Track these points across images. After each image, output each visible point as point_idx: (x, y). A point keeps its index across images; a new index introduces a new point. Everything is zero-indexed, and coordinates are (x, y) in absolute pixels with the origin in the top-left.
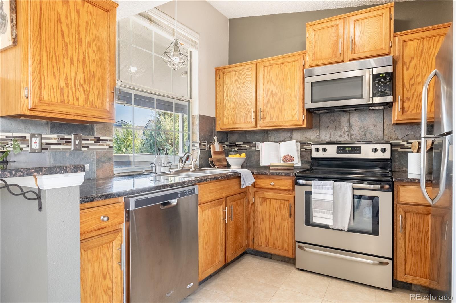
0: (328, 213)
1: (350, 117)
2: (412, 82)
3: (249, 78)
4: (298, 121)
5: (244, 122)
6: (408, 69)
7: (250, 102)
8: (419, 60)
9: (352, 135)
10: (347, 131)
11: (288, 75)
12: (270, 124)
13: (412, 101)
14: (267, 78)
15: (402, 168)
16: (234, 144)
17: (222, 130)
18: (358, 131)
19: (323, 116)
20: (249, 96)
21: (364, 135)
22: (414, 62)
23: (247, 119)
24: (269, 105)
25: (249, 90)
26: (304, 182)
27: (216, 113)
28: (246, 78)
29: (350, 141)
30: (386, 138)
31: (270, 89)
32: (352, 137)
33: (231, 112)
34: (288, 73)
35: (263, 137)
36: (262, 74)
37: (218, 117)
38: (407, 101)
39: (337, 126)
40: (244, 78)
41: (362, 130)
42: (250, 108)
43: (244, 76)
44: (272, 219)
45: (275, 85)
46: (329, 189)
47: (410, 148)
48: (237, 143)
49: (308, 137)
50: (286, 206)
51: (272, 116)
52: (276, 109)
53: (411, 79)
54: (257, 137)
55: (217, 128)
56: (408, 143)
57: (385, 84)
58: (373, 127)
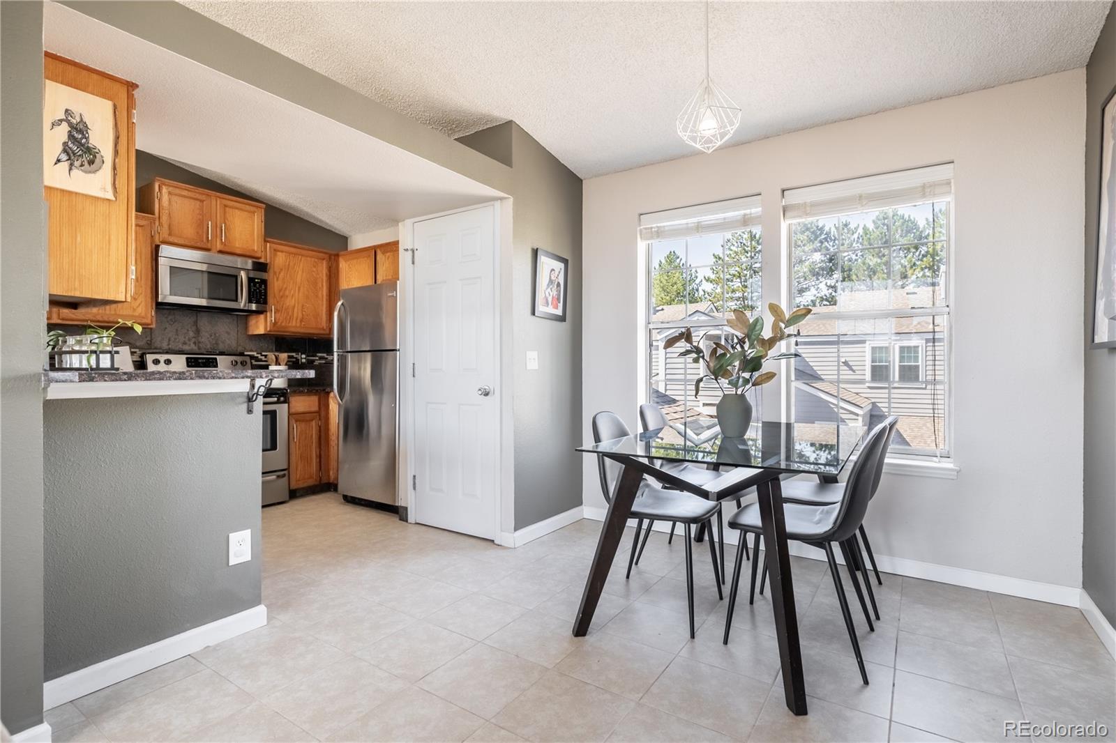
1: (195, 318)
2: (281, 294)
4: (144, 318)
6: (277, 279)
8: (287, 274)
9: (199, 342)
10: (194, 337)
13: (281, 313)
18: (208, 338)
21: (215, 344)
22: (282, 274)
29: (198, 351)
30: (240, 349)
32: (200, 345)
38: (277, 312)
41: (213, 337)
53: (280, 291)
56: (262, 355)
57: (260, 291)
58: (226, 335)
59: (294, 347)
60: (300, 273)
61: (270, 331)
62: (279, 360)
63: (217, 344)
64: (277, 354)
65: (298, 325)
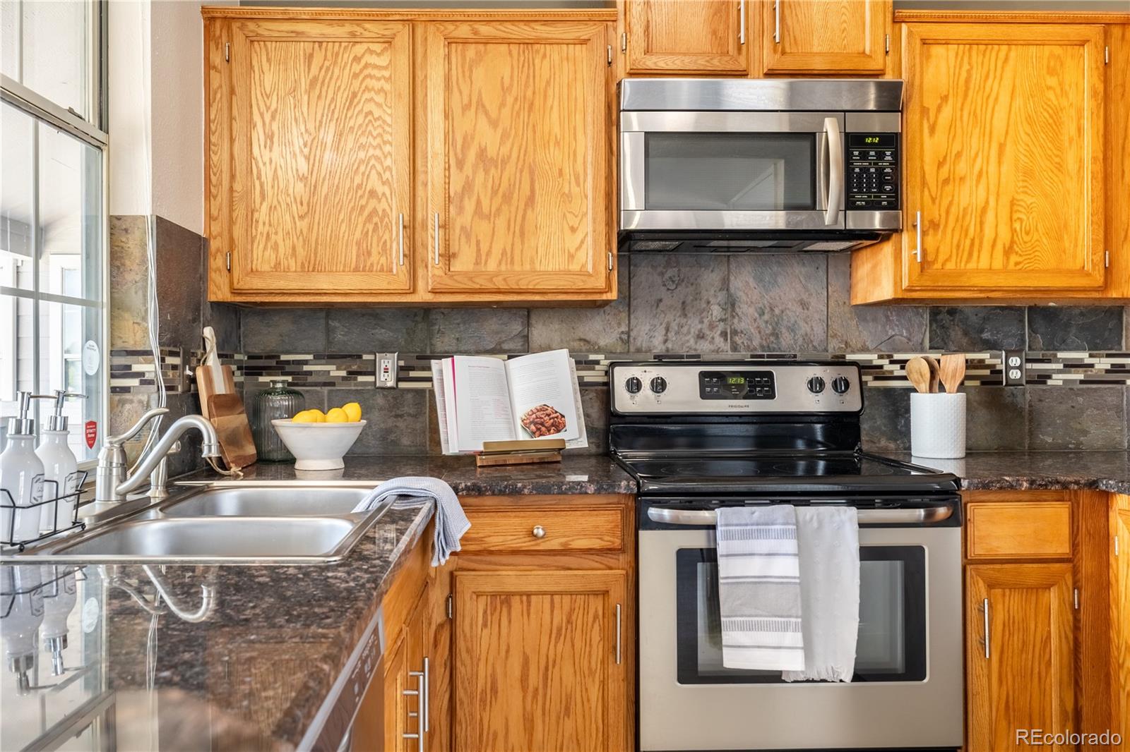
0: (785, 628)
1: (729, 271)
2: (944, 172)
3: (379, 79)
4: (590, 275)
5: (353, 266)
6: (932, 130)
7: (383, 183)
8: (962, 110)
9: (735, 332)
10: (721, 320)
11: (550, 92)
12: (477, 280)
13: (944, 232)
14: (461, 93)
15: (879, 442)
16: (273, 363)
17: (238, 299)
18: (755, 320)
19: (643, 264)
20: (377, 158)
21: (772, 334)
22: (947, 111)
23: (369, 253)
24: (469, 206)
25: (380, 130)
26: (667, 514)
27: (210, 217)
28: (366, 77)
29: (730, 356)
30: (834, 347)
31: (473, 138)
32: (737, 339)
33: (288, 217)
34: (548, 83)
35: (408, 333)
36: (442, 73)
37: (220, 235)
38: (931, 232)
39: (688, 301)
40: (356, 76)
41: (766, 317)
42: (384, 210)
43: (356, 68)
44: (534, 679)
45: (494, 124)
46: (783, 535)
47: (904, 378)
48: (284, 357)
49: (591, 336)
50: (596, 617)
51: (484, 248)
52: (501, 223)
53: (940, 165)
54: (382, 334)
55: (212, 287)
56: (892, 362)
57: (880, 171)
58: (799, 310)
59: (986, 335)
60: (1004, 98)
61: (909, 290)
62: (941, 376)
63: (776, 335)
64: (933, 356)
65: (998, 263)
